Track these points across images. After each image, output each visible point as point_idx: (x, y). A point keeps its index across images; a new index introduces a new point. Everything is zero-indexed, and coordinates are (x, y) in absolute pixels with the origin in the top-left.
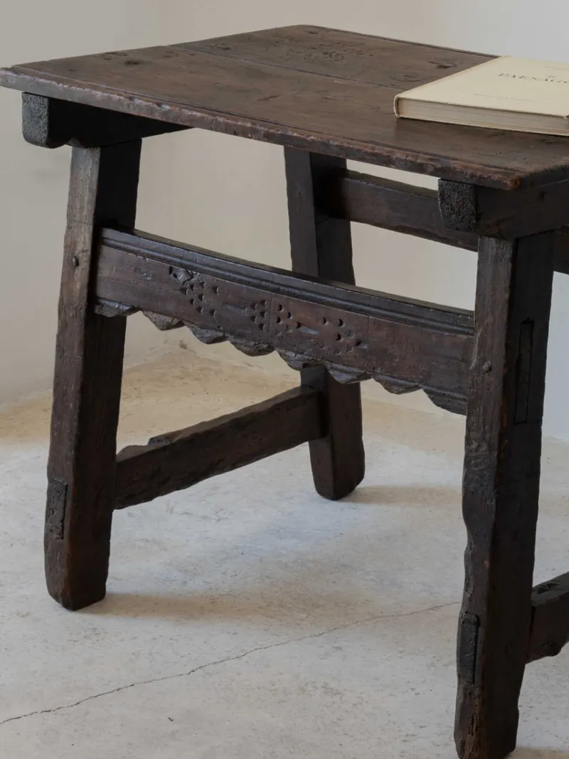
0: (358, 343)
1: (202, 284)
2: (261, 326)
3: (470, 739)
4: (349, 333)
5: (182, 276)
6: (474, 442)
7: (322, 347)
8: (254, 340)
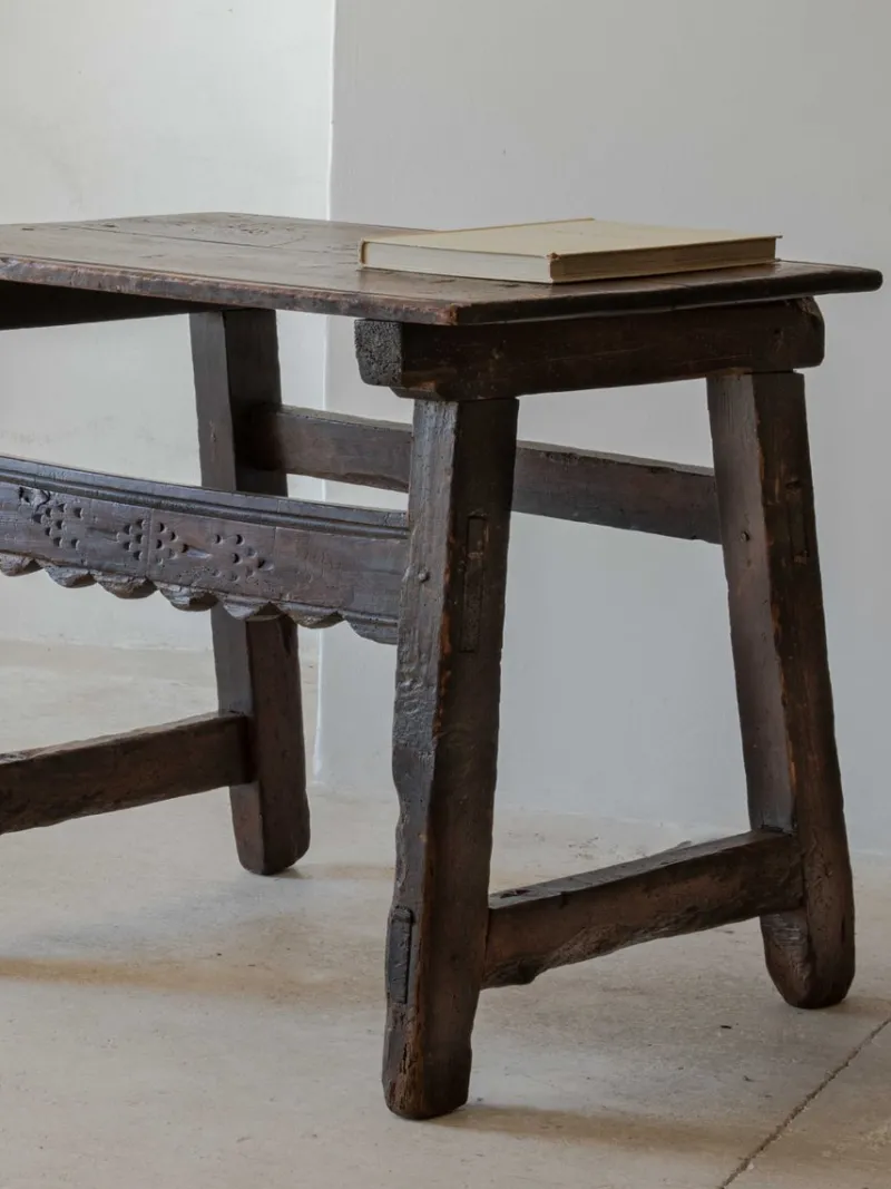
0: (261, 564)
1: (61, 507)
2: (136, 555)
3: (403, 1079)
4: (250, 552)
5: (37, 499)
6: (407, 677)
7: (214, 574)
8: (128, 575)
